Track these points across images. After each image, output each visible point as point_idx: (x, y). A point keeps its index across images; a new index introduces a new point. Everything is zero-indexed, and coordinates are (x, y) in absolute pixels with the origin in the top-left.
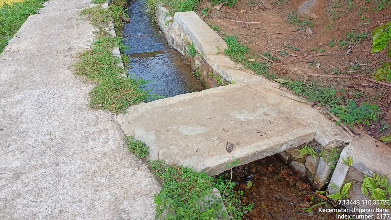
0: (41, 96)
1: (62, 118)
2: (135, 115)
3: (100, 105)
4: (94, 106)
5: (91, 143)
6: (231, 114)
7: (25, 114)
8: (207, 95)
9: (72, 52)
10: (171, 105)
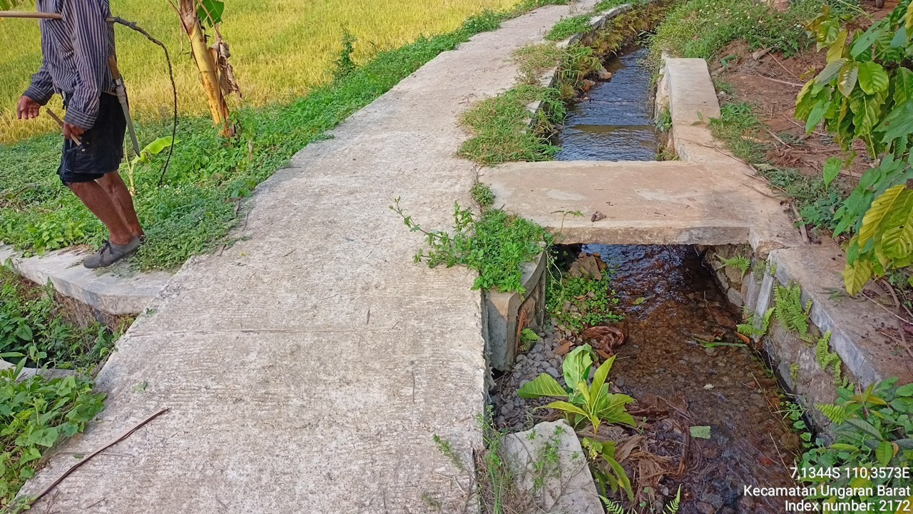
0: (409, 139)
1: (420, 160)
2: (504, 171)
3: (468, 154)
4: (461, 154)
5: (436, 183)
6: (636, 190)
7: (383, 151)
8: (621, 167)
9: (472, 100)
10: (557, 169)
